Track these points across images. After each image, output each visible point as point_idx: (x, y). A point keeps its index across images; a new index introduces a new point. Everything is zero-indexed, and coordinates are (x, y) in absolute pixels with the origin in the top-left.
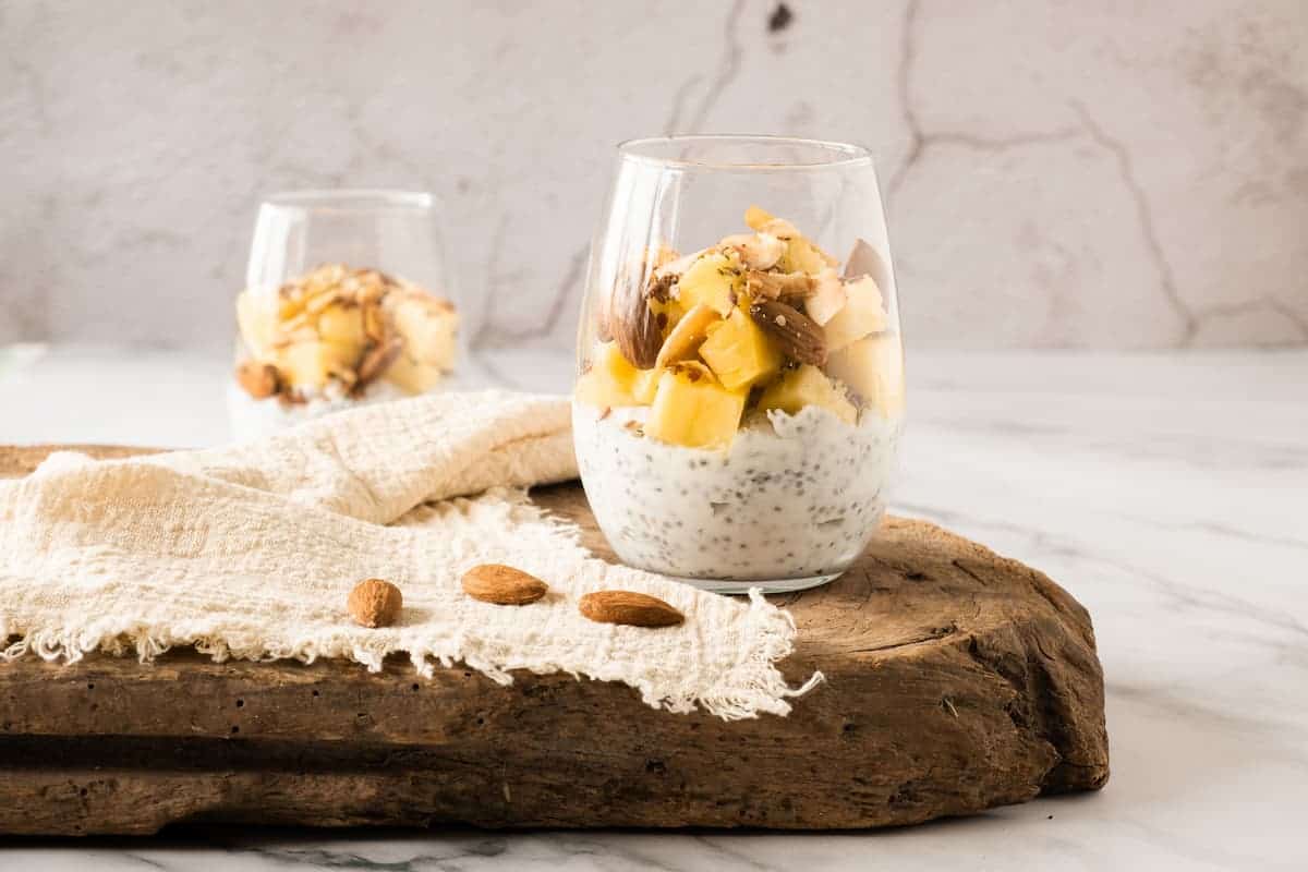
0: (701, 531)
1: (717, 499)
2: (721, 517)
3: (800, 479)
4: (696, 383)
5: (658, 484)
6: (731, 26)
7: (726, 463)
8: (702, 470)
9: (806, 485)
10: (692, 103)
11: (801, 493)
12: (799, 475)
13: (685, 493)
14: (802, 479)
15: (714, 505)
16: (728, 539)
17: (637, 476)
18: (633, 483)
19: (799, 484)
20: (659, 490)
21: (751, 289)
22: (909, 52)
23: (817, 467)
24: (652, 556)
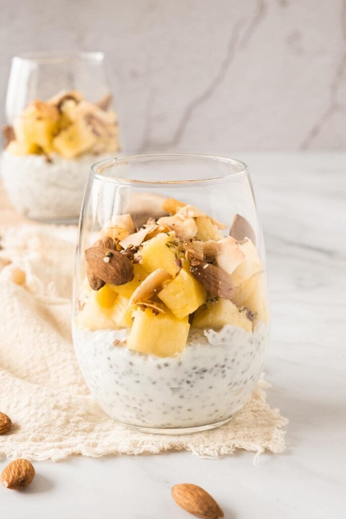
0: (164, 404)
1: (175, 385)
2: (177, 395)
3: (223, 369)
4: (158, 316)
5: (137, 379)
7: (180, 364)
8: (164, 369)
9: (228, 372)
11: (224, 376)
12: (223, 366)
13: (154, 383)
14: (225, 368)
15: (172, 389)
16: (180, 407)
17: (123, 374)
18: (120, 377)
19: (223, 372)
20: (138, 382)
21: (188, 256)
23: (233, 360)
24: (131, 417)
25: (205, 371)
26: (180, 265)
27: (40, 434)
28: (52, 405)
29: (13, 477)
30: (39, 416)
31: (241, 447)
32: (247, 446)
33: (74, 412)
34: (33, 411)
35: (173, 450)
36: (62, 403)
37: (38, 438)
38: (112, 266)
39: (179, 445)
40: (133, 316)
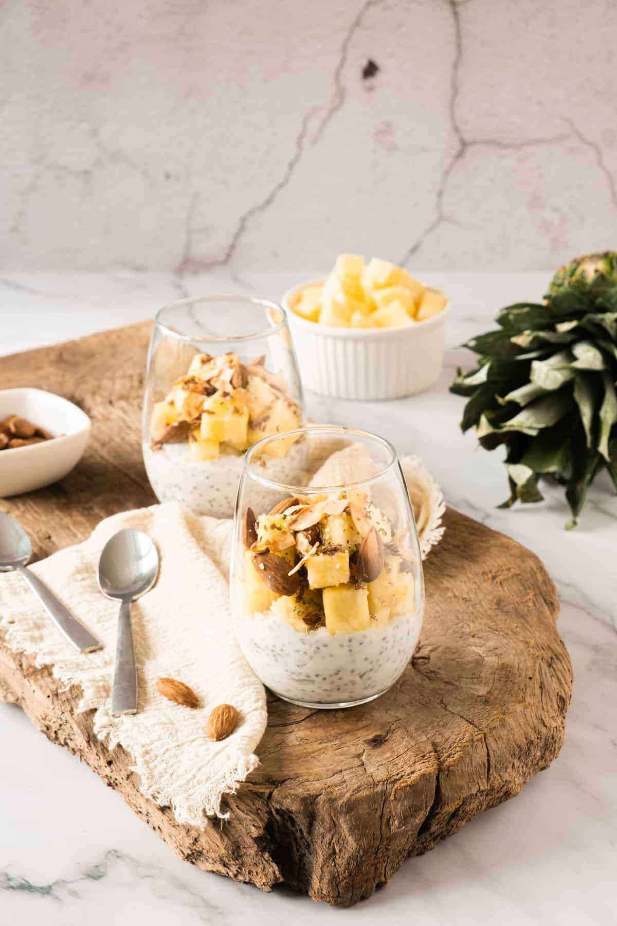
6: (338, 75)
10: (314, 125)
22: (455, 90)
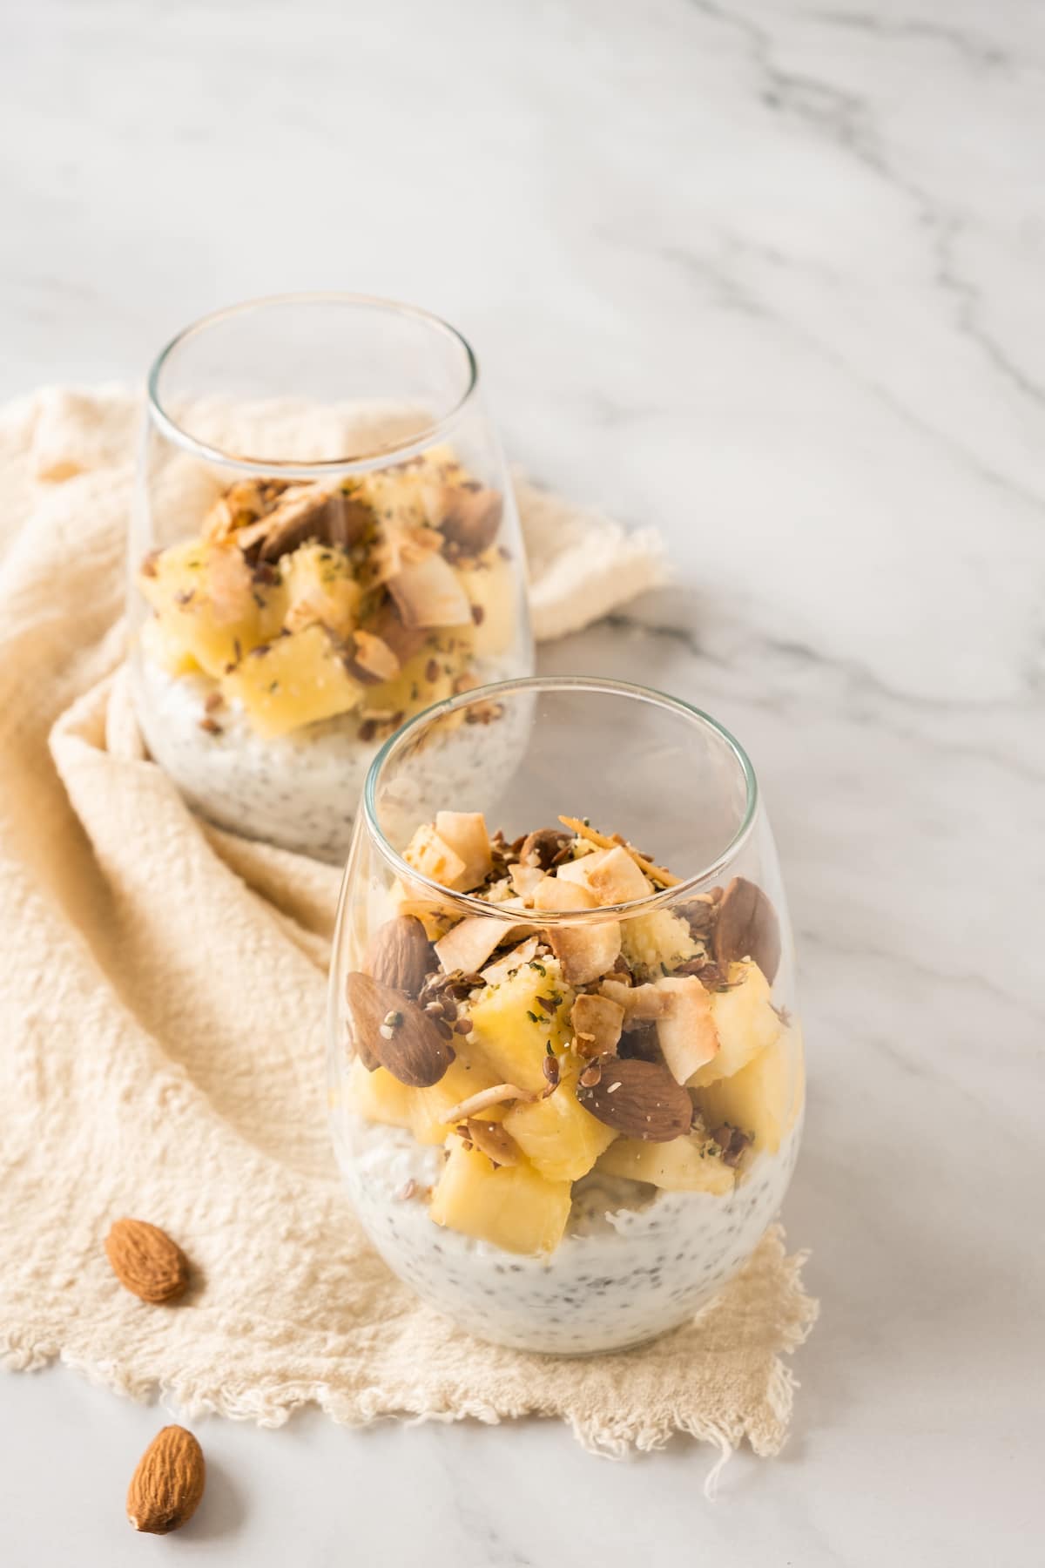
3: (654, 1276)
5: (453, 1276)
7: (548, 1270)
8: (512, 1276)
11: (658, 1287)
12: (655, 1270)
14: (660, 1274)
17: (422, 1258)
18: (416, 1261)
19: (655, 1280)
20: (455, 1282)
23: (681, 1256)
25: (608, 1283)
26: (554, 1079)
27: (246, 1315)
28: (282, 1230)
29: (151, 1511)
30: (250, 1259)
31: (688, 1430)
32: (699, 1430)
33: (332, 1251)
34: (238, 1245)
35: (533, 1416)
36: (306, 1225)
37: (240, 1327)
38: (399, 1051)
39: (547, 1407)
40: (448, 1148)
